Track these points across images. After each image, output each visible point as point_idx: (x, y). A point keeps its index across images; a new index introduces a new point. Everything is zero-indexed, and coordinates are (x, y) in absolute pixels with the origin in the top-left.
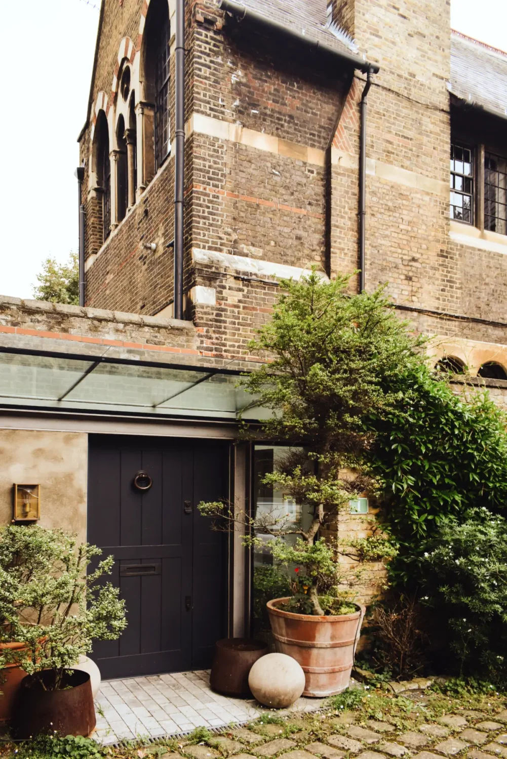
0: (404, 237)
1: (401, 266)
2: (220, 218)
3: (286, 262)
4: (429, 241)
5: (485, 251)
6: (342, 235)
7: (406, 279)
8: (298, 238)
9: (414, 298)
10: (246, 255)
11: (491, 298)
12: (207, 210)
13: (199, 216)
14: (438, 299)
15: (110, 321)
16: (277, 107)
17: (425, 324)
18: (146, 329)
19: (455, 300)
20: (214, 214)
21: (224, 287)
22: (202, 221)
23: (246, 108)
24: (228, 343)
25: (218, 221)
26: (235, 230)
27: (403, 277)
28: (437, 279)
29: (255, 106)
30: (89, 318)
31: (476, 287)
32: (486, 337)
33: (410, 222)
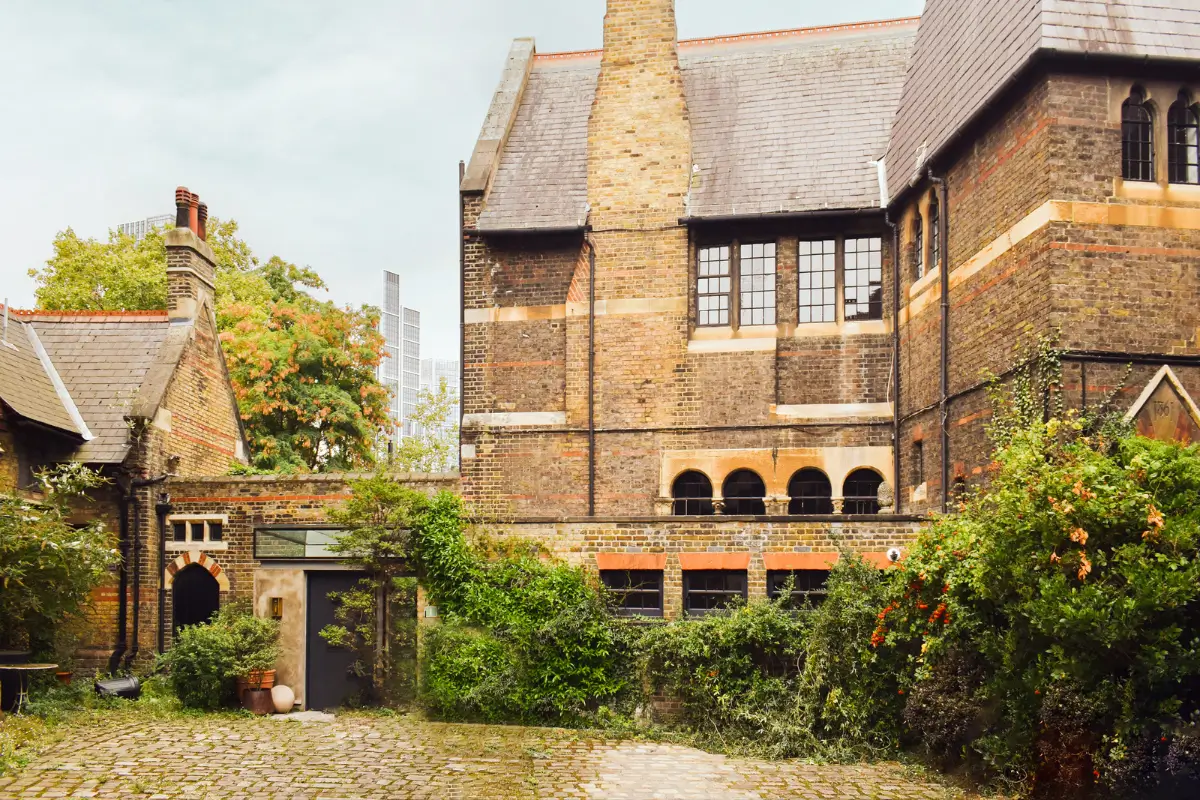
0: (638, 363)
1: (634, 391)
2: (483, 386)
3: (534, 410)
4: (664, 360)
5: (731, 353)
6: (576, 377)
7: (639, 402)
8: (545, 386)
9: (648, 419)
10: (503, 411)
11: (738, 401)
12: (474, 382)
13: (468, 389)
14: (675, 414)
16: (526, 281)
17: (660, 442)
19: (694, 411)
20: (479, 384)
21: (480, 442)
22: (470, 392)
23: (502, 292)
24: (484, 486)
26: (494, 393)
27: (636, 401)
28: (674, 395)
29: (508, 287)
31: (720, 393)
32: (734, 443)
33: (642, 347)
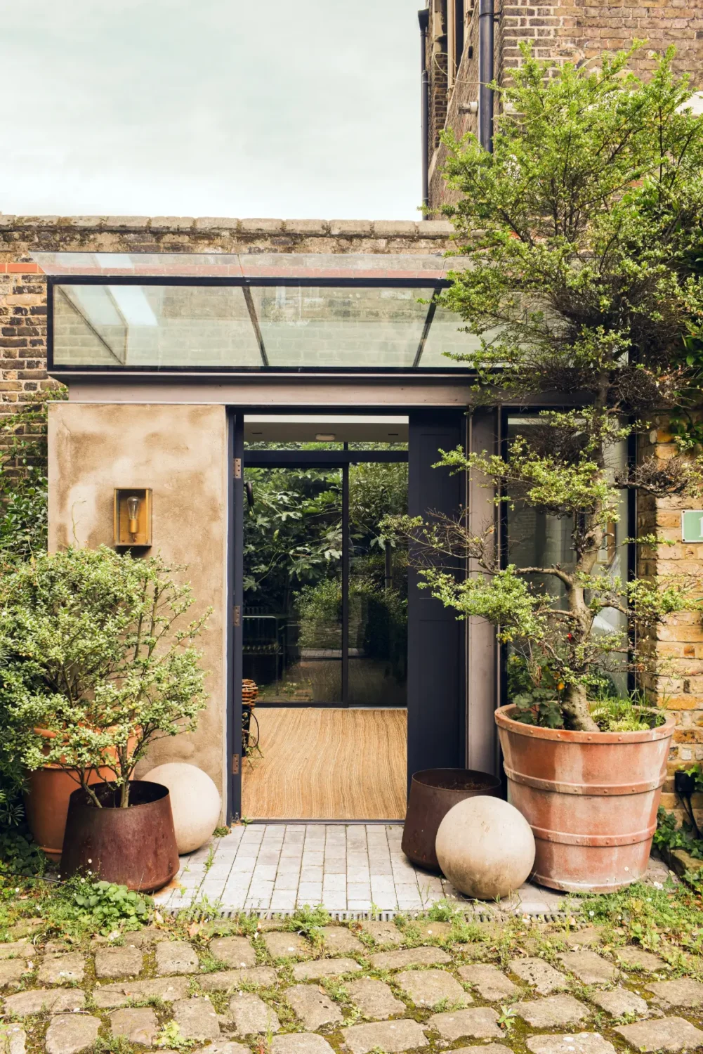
2: (552, 28)
12: (528, 18)
13: (515, 33)
15: (365, 237)
18: (423, 243)
20: (542, 23)
25: (549, 33)
30: (332, 236)
